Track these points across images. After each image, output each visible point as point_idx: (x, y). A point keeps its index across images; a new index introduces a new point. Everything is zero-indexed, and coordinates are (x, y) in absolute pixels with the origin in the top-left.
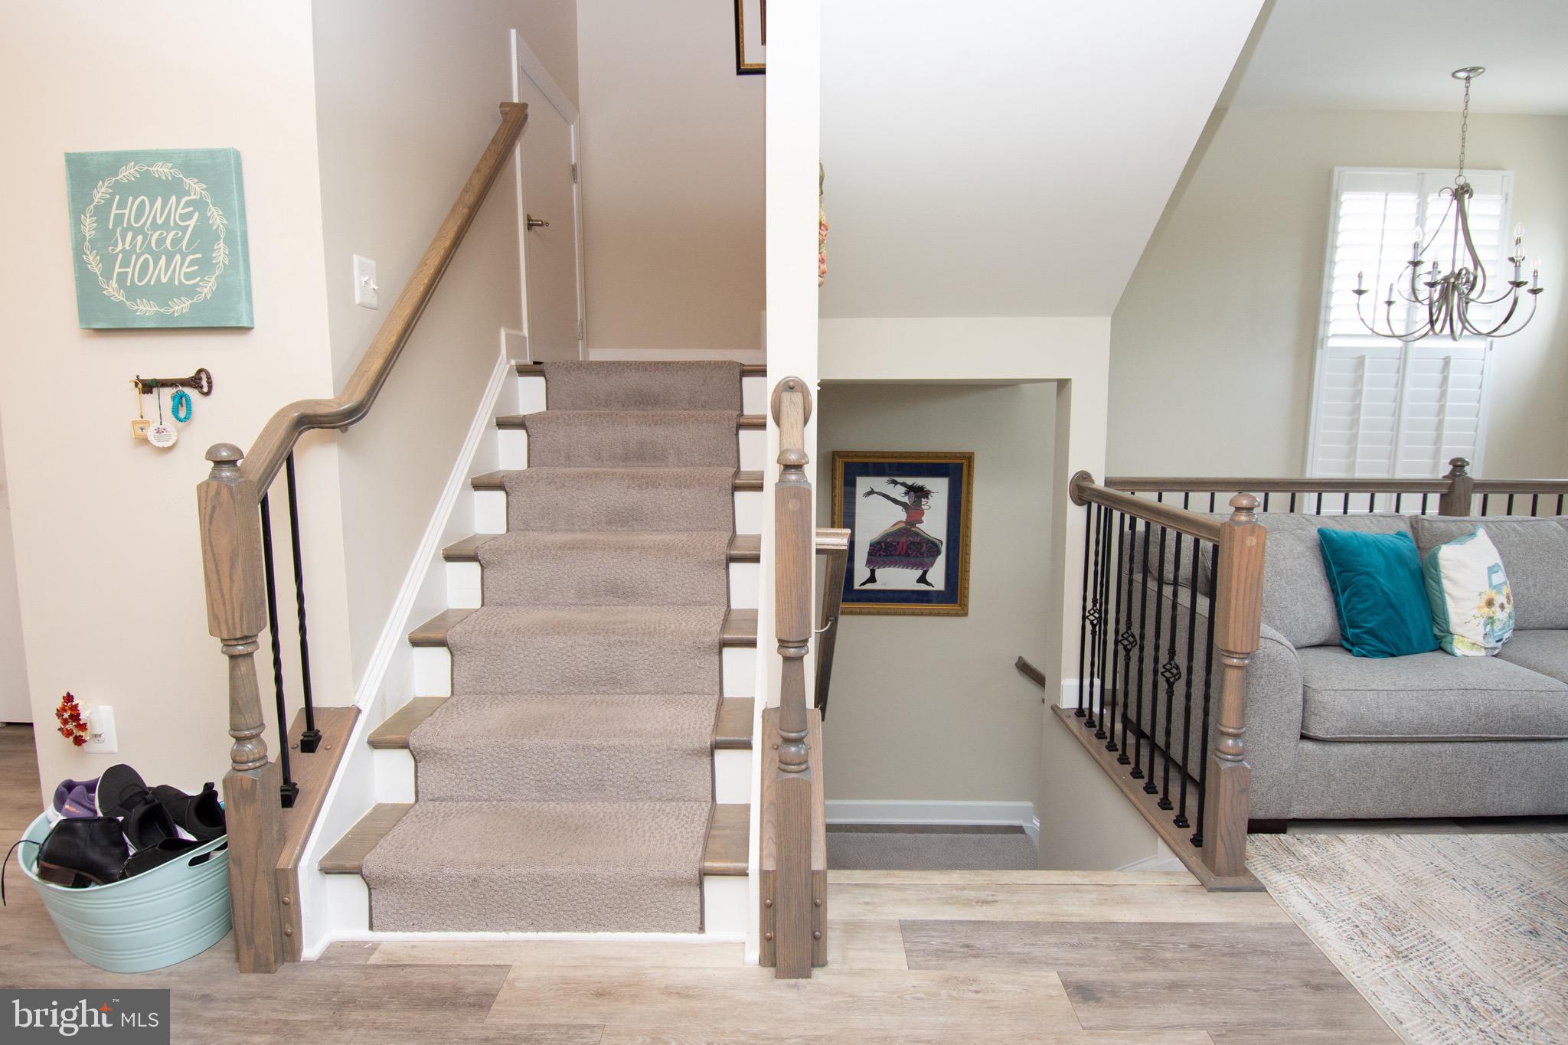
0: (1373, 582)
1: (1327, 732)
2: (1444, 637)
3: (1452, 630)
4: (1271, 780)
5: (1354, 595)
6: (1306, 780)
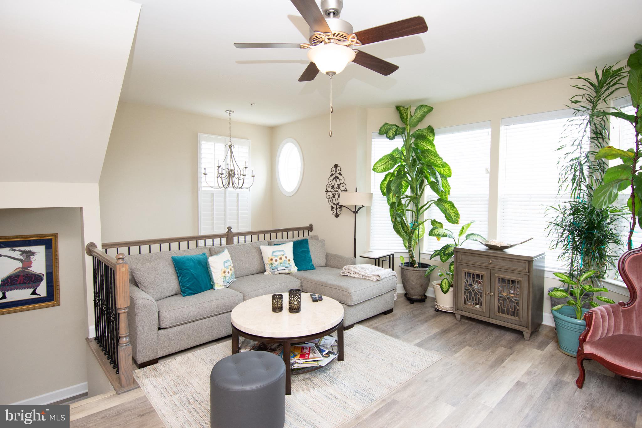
0: (189, 271)
1: (167, 325)
2: (213, 284)
3: (214, 282)
4: (149, 347)
5: (183, 277)
6: (162, 343)
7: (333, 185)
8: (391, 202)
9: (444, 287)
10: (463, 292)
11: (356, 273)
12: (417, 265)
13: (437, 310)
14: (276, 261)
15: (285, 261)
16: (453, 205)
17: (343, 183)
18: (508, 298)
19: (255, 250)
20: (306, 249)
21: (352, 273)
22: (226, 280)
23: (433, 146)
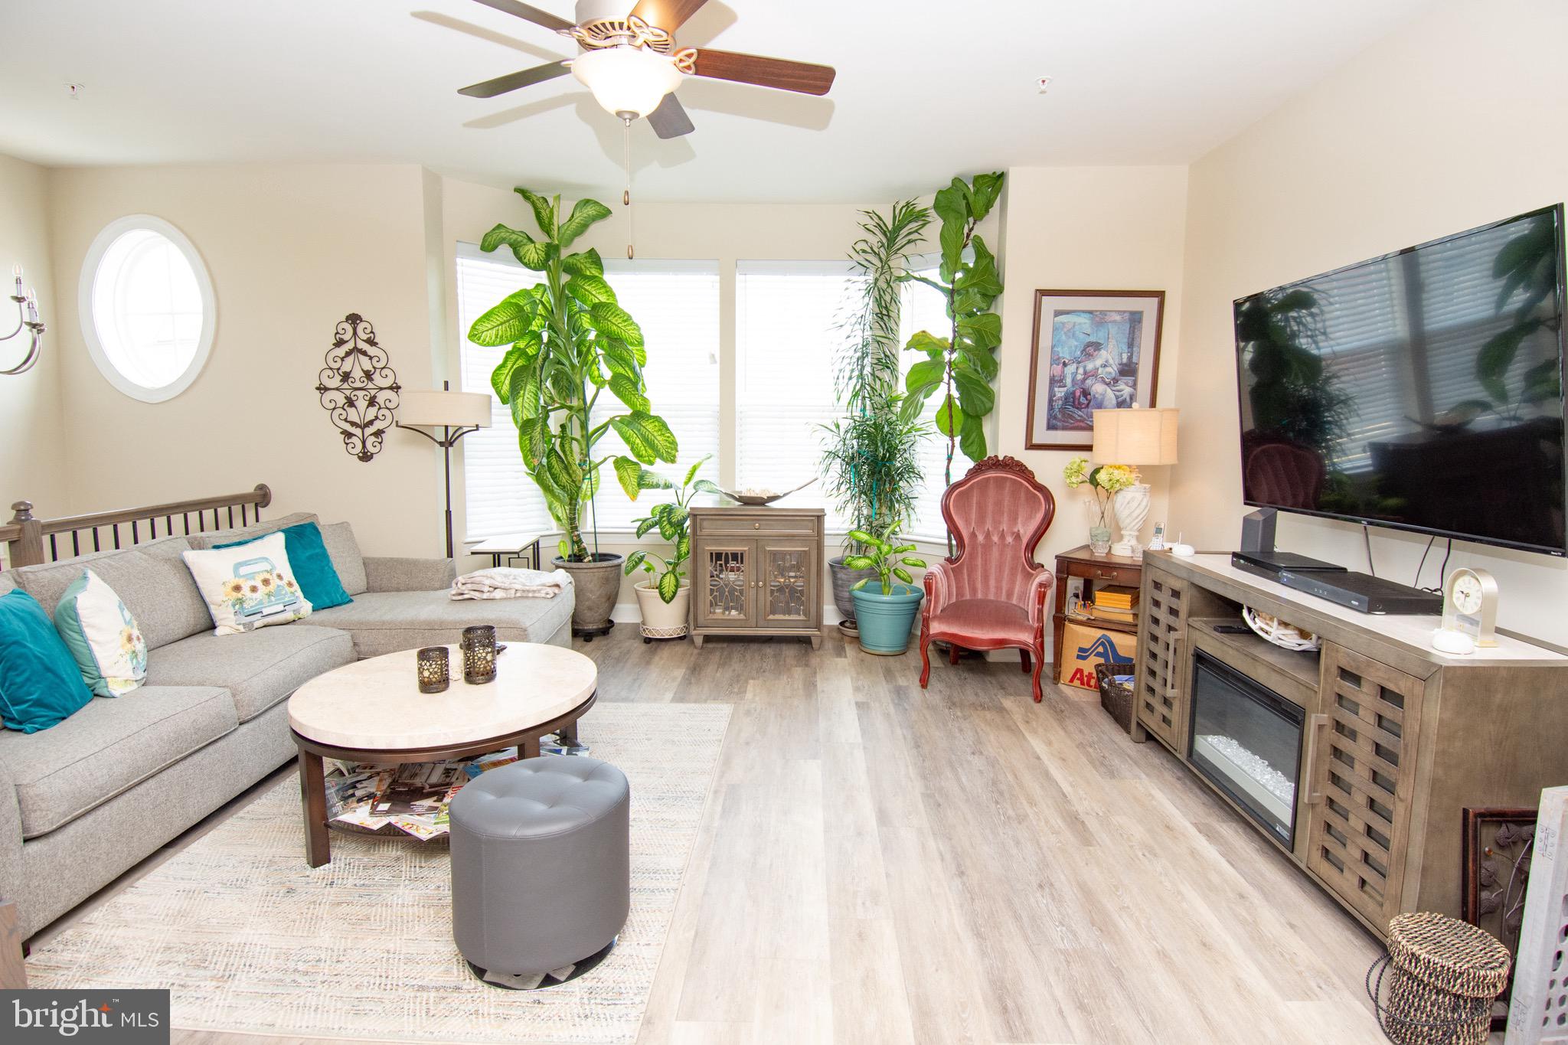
0: (23, 650)
2: (98, 683)
3: (103, 674)
6: (39, 886)
7: (345, 373)
8: (520, 421)
9: (665, 590)
10: (708, 592)
11: (495, 588)
12: (591, 558)
13: (648, 641)
14: (254, 589)
15: (278, 586)
16: (664, 425)
17: (384, 368)
18: (787, 586)
19: (167, 567)
20: (318, 550)
21: (486, 589)
22: (138, 662)
23: (609, 292)
